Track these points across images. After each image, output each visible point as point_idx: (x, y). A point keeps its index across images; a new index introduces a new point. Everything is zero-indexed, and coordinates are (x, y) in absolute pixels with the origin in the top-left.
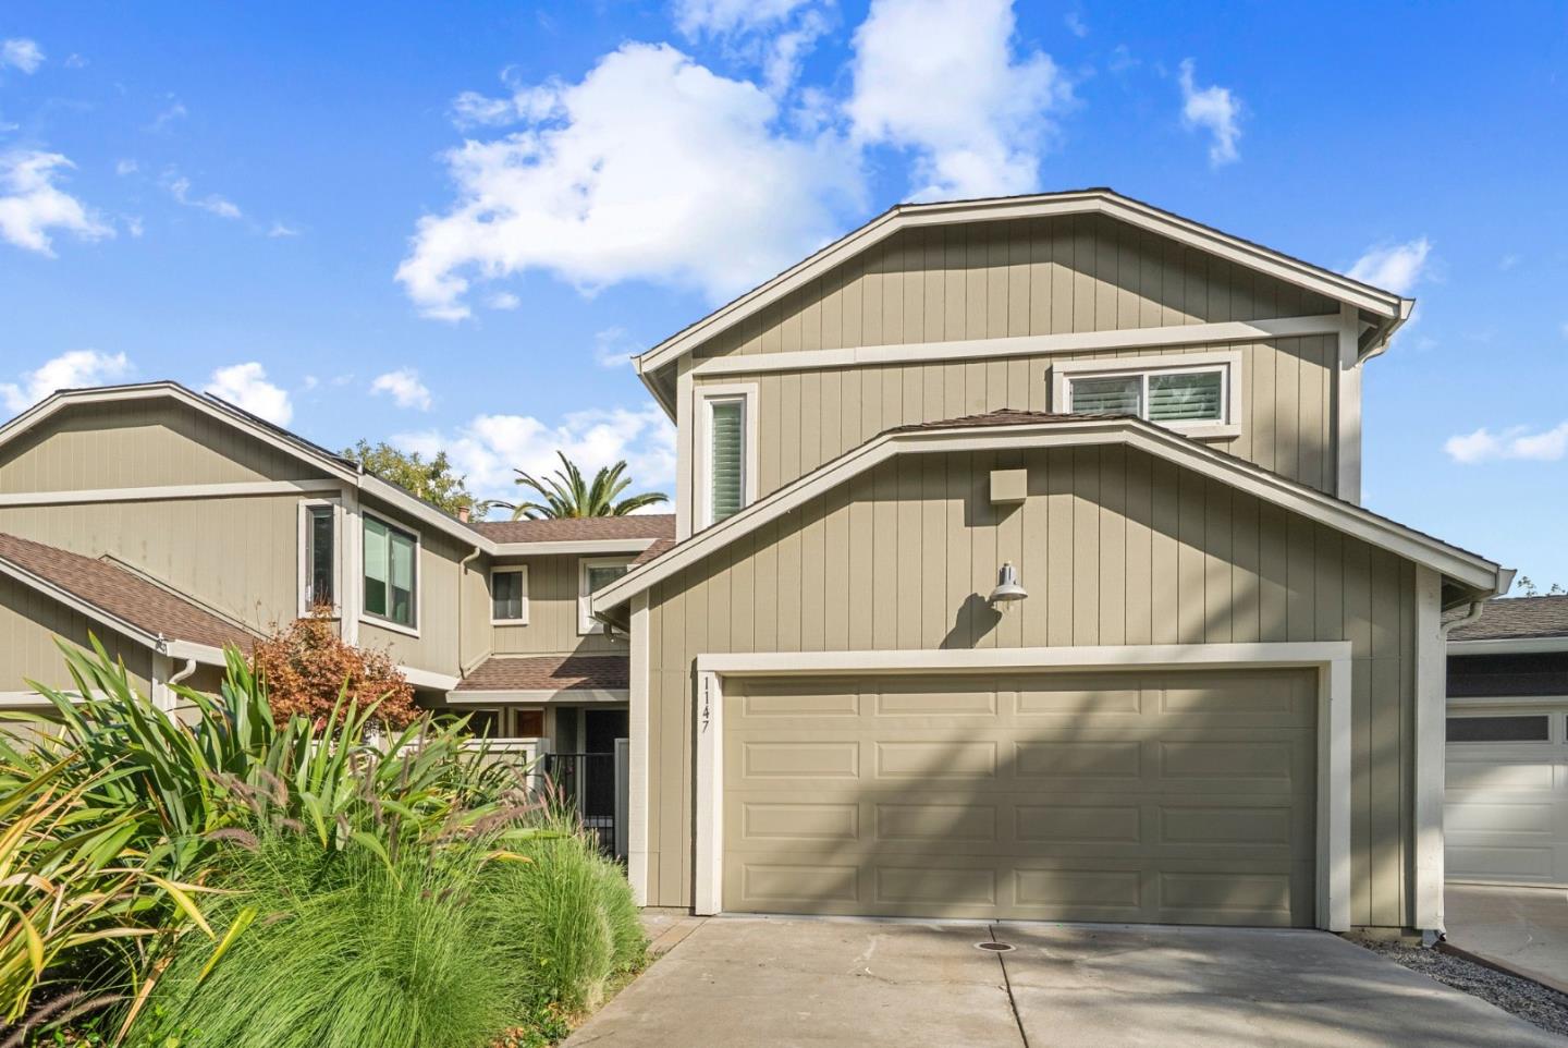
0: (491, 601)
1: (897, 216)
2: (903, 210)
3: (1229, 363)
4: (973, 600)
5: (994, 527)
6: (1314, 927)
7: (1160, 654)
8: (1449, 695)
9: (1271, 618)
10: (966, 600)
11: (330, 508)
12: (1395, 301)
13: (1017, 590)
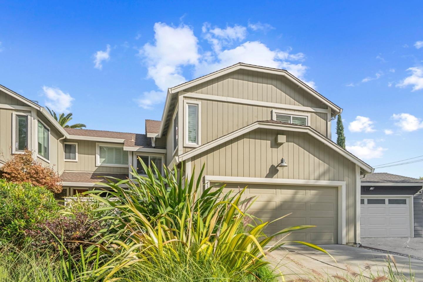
0: (64, 153)
1: (239, 65)
2: (241, 64)
3: (308, 116)
4: (272, 166)
5: (277, 149)
6: (337, 244)
7: (312, 182)
8: (361, 194)
9: (331, 175)
10: (271, 166)
11: (27, 117)
12: (339, 109)
13: (286, 165)
